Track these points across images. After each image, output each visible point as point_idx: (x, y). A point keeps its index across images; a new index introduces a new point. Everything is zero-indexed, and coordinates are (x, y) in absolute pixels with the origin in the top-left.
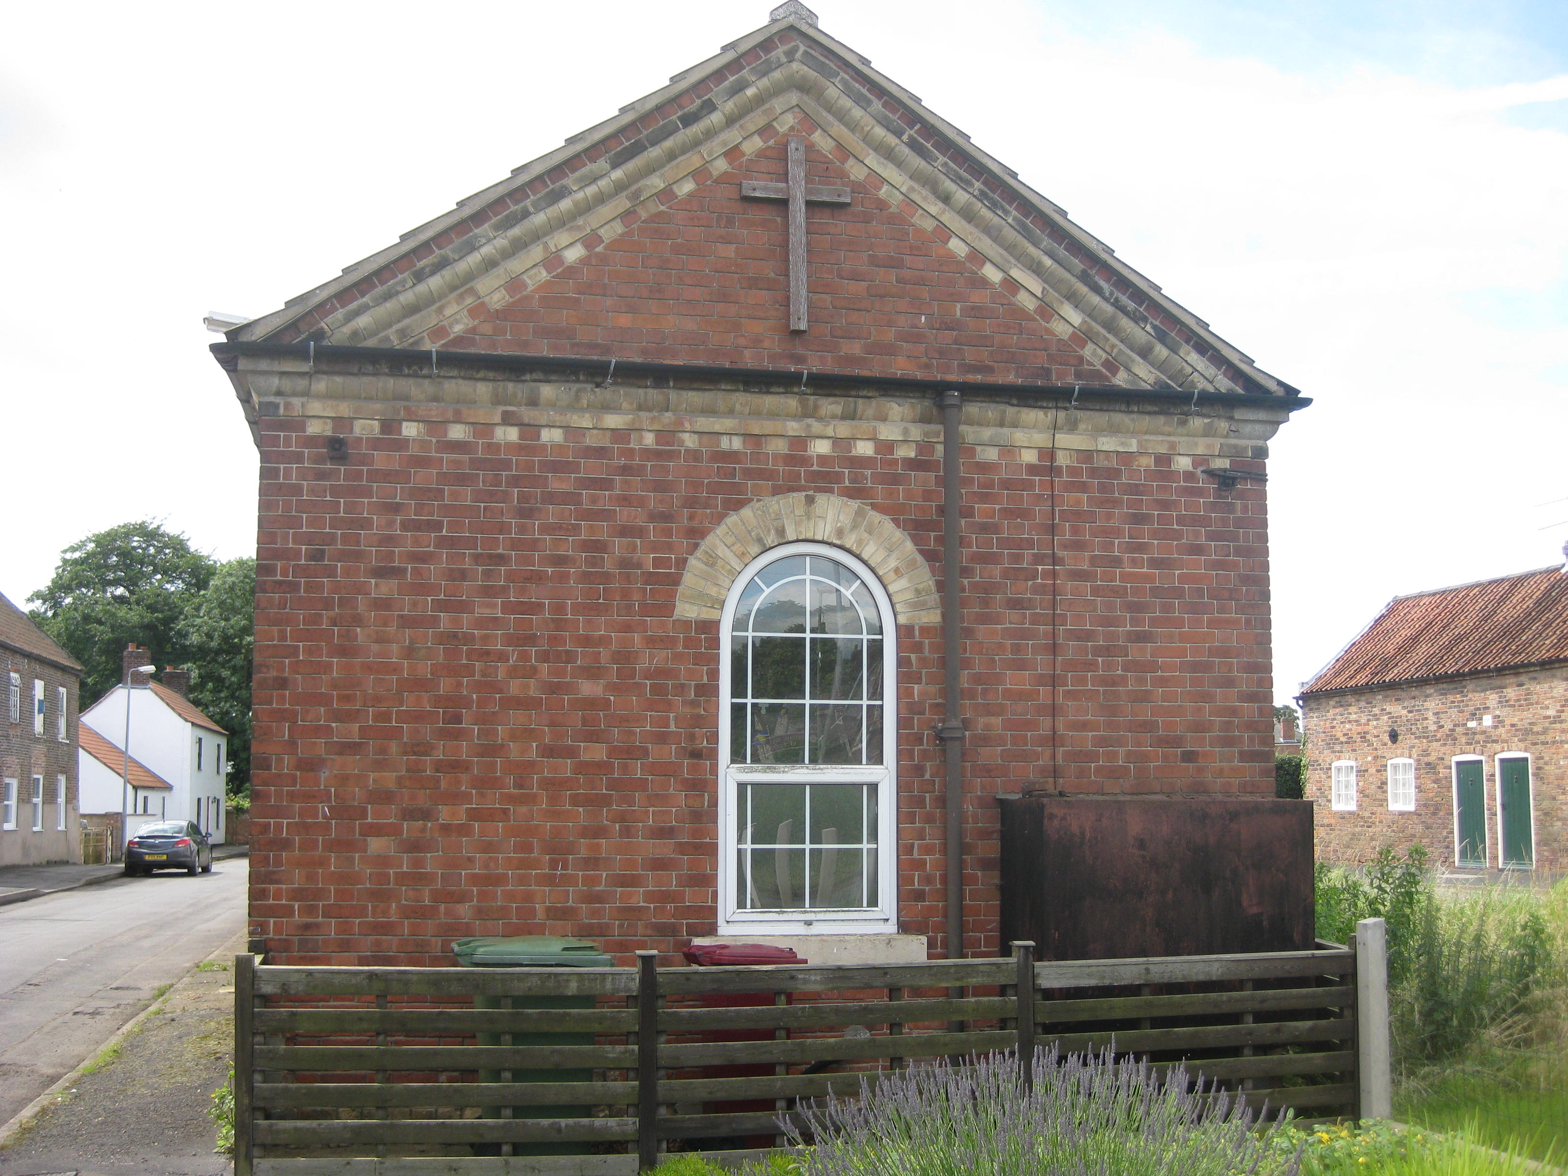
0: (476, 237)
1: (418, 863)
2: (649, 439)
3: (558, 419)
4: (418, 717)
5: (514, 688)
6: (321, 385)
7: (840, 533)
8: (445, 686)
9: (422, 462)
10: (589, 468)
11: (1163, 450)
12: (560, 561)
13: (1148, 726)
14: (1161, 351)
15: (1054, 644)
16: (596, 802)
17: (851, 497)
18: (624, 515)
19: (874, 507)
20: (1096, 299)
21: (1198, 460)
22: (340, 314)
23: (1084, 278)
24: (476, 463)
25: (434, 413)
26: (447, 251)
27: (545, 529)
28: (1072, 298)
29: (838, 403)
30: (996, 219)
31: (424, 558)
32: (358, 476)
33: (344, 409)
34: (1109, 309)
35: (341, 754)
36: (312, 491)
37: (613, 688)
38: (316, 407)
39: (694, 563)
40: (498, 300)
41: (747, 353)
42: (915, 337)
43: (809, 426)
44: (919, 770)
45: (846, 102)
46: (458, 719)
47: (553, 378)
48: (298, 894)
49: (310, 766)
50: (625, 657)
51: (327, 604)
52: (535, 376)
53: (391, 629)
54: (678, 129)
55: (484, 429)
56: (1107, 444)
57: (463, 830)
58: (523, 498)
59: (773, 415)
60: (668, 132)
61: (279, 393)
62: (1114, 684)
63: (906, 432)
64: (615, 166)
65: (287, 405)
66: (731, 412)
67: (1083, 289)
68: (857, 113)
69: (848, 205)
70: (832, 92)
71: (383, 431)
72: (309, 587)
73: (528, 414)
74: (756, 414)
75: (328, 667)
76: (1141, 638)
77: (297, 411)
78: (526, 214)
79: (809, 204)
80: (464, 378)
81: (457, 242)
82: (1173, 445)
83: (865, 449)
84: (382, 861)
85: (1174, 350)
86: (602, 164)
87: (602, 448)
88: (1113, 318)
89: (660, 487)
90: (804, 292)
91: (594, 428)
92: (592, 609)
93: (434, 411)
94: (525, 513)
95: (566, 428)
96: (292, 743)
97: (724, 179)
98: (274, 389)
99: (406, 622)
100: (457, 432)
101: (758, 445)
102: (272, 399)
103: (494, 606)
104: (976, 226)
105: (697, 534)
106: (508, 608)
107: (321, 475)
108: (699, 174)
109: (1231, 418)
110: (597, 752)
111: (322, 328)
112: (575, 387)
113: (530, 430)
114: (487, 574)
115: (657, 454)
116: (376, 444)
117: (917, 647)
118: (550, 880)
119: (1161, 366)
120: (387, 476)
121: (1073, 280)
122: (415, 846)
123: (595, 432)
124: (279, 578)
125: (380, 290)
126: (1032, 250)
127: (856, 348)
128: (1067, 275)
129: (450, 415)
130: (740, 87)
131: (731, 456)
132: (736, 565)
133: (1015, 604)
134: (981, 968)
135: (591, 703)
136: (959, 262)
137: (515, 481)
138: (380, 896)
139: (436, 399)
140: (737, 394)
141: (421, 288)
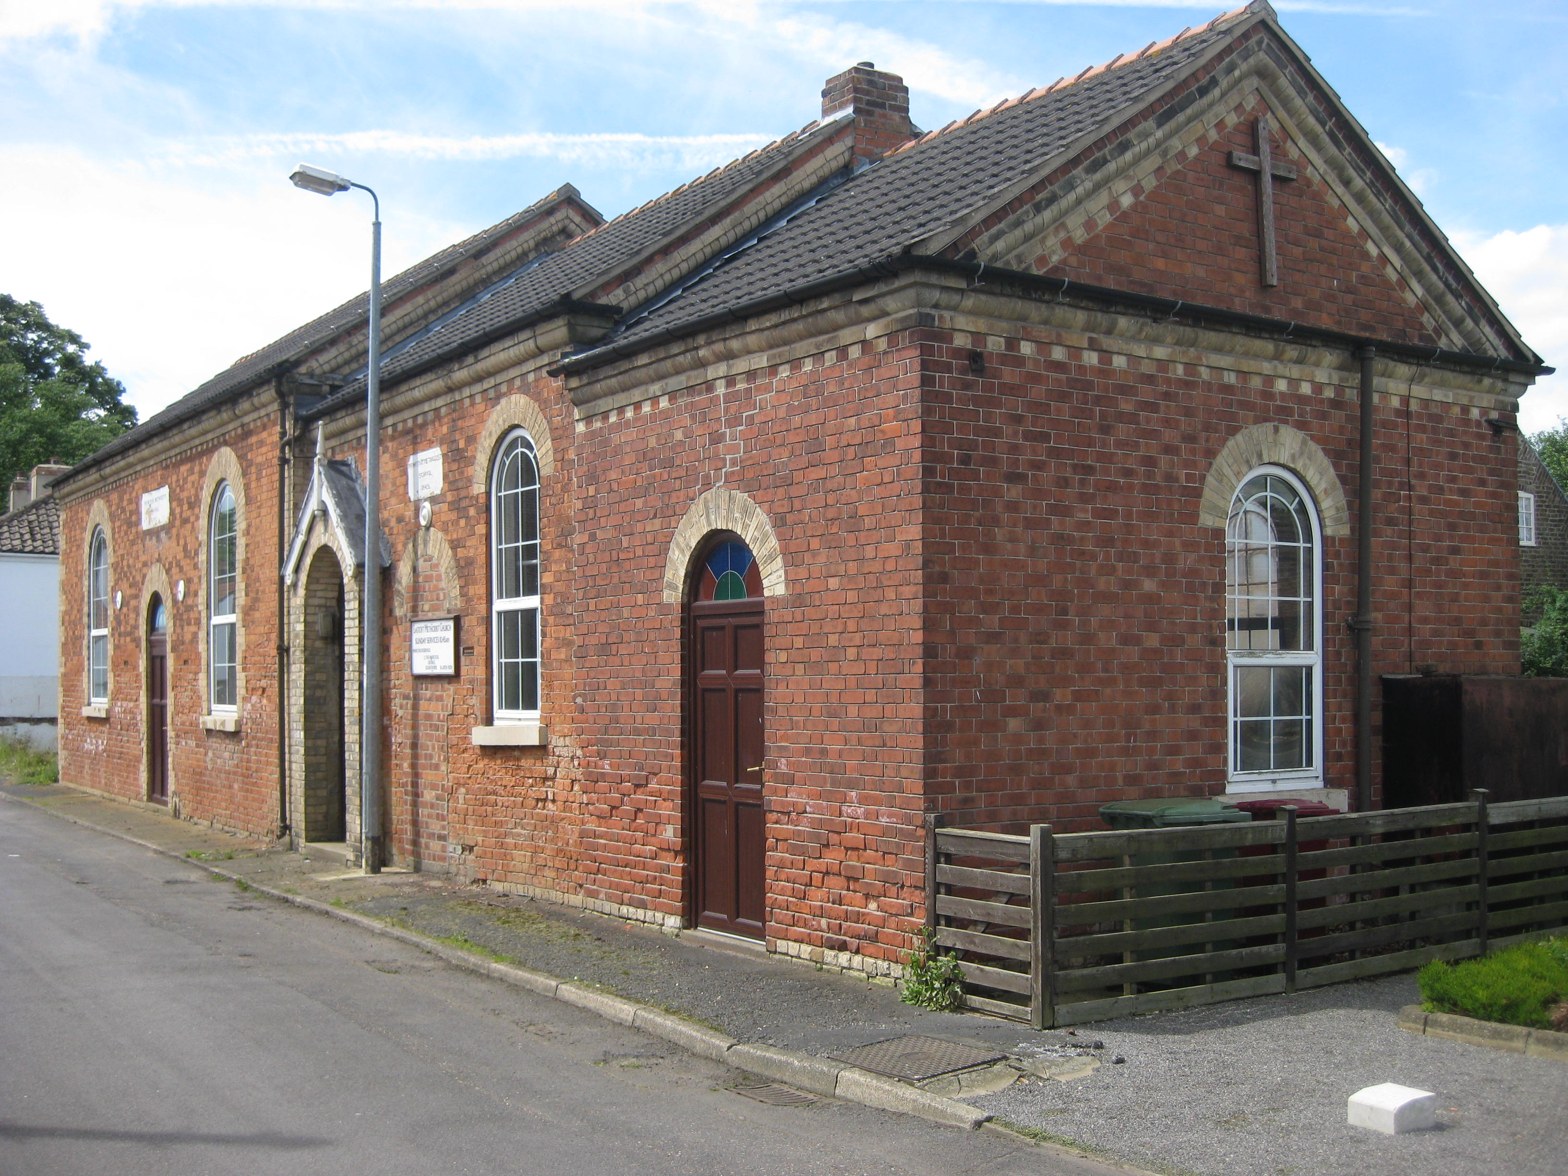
0: (1074, 177)
1: (1041, 740)
2: (1180, 369)
3: (1125, 347)
4: (1039, 609)
5: (1102, 583)
6: (969, 302)
7: (1293, 458)
8: (1057, 581)
9: (1035, 378)
10: (1146, 394)
11: (1465, 402)
12: (1128, 473)
13: (1457, 621)
14: (1469, 323)
15: (1410, 555)
16: (1154, 683)
17: (1299, 428)
18: (1169, 436)
19: (1313, 438)
20: (1434, 277)
21: (1484, 411)
22: (985, 236)
23: (1428, 259)
24: (1073, 383)
25: (1044, 334)
26: (1055, 188)
27: (1119, 444)
28: (1419, 275)
29: (1296, 349)
30: (1379, 205)
31: (1039, 466)
32: (990, 388)
33: (981, 325)
34: (1441, 286)
35: (987, 643)
36: (960, 400)
37: (1163, 585)
38: (961, 322)
39: (1210, 479)
40: (1079, 236)
41: (1237, 300)
42: (1330, 297)
43: (1276, 367)
44: (1338, 654)
45: (1291, 92)
46: (1065, 612)
47: (1131, 311)
48: (959, 772)
49: (965, 654)
50: (1170, 558)
51: (974, 505)
52: (1119, 309)
53: (1019, 530)
54: (1196, 99)
55: (1075, 351)
56: (1438, 395)
57: (1069, 709)
58: (1103, 416)
59: (1256, 356)
60: (1189, 101)
61: (936, 306)
62: (1440, 587)
63: (1330, 377)
64: (1160, 125)
65: (941, 317)
66: (1231, 352)
67: (1427, 268)
68: (1298, 102)
69: (1292, 180)
70: (1283, 81)
71: (1007, 349)
72: (961, 489)
73: (1107, 342)
74: (1246, 354)
75: (977, 561)
76: (1455, 551)
77: (948, 325)
78: (1105, 162)
79: (1274, 177)
80: (1069, 305)
81: (1063, 180)
82: (1471, 399)
83: (1306, 389)
84: (1018, 739)
85: (1477, 323)
86: (1150, 123)
87: (1152, 376)
88: (1443, 295)
89: (1188, 412)
90: (1274, 253)
91: (1147, 358)
92: (1148, 516)
93: (1042, 332)
94: (1105, 429)
95: (1129, 356)
96: (952, 633)
97: (1215, 146)
98: (934, 302)
99: (1030, 524)
100: (1058, 354)
101: (1245, 381)
102: (928, 310)
103: (1087, 511)
104: (1364, 208)
105: (1211, 454)
106: (1097, 513)
107: (966, 386)
108: (1201, 140)
109: (1505, 380)
110: (1153, 641)
111: (973, 249)
112: (1141, 320)
113: (1106, 355)
114: (1082, 482)
115: (1188, 385)
116: (1004, 359)
117: (1337, 555)
118: (1126, 752)
119: (1466, 335)
120: (1012, 389)
121: (1422, 260)
122: (1039, 725)
123: (1146, 361)
124: (938, 479)
125: (1011, 218)
126: (1399, 233)
127: (1297, 303)
128: (1417, 255)
129: (1054, 338)
130: (1230, 69)
131: (1227, 389)
132: (1233, 479)
133: (1390, 522)
134: (1462, 811)
135: (1150, 599)
136: (1353, 237)
137: (1098, 400)
138: (1016, 770)
139: (1046, 322)
140: (1239, 337)
141: (1038, 220)
